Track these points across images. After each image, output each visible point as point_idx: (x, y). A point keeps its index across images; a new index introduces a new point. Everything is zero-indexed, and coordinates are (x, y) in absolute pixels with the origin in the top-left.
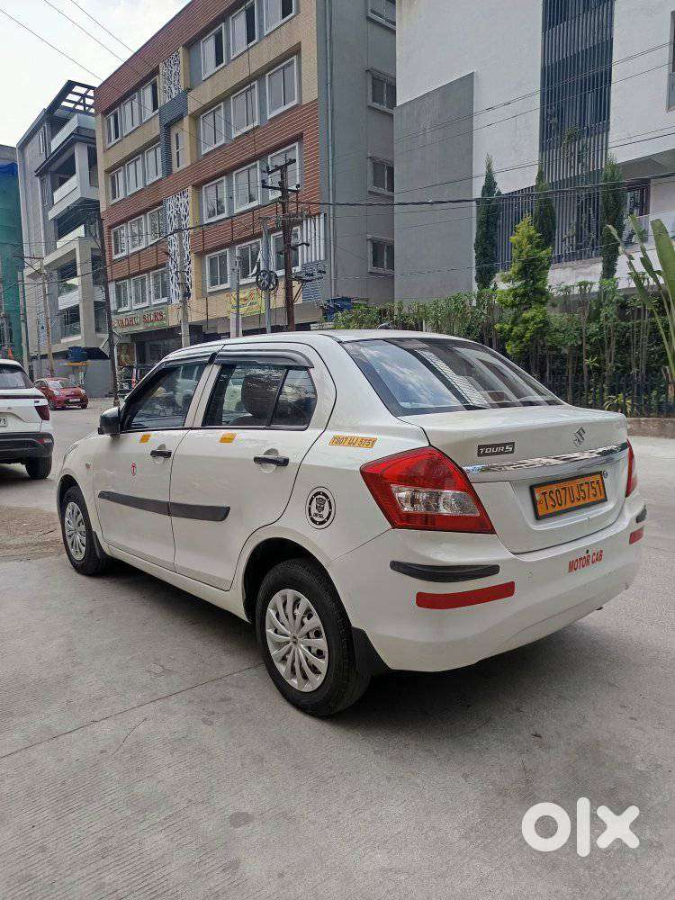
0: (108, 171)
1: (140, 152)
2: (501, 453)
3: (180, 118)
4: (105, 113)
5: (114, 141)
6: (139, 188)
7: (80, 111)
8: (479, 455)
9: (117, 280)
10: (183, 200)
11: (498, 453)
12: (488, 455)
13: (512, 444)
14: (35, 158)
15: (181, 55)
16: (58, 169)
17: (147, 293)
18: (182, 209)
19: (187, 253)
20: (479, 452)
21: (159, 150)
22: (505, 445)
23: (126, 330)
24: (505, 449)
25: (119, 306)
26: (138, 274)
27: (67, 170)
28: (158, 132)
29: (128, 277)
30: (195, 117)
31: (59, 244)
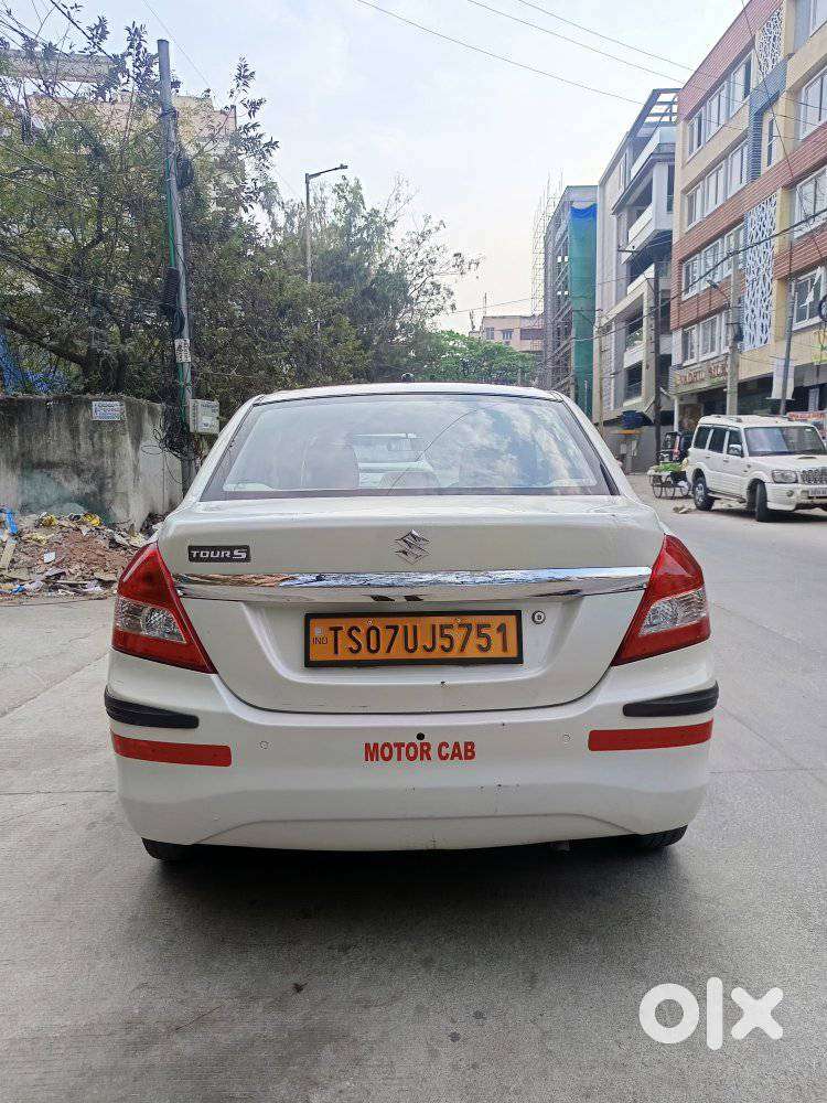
0: (685, 191)
1: (724, 157)
2: (225, 559)
3: (776, 98)
4: (689, 118)
5: (696, 150)
6: (719, 204)
7: (665, 124)
8: (191, 559)
9: (684, 327)
10: (770, 209)
11: (220, 560)
12: (202, 560)
13: (246, 548)
14: (615, 192)
15: (784, 12)
16: (636, 200)
17: (717, 338)
18: (768, 222)
19: (768, 280)
20: (190, 555)
21: (745, 149)
22: (231, 549)
23: (688, 389)
24: (232, 554)
25: (685, 358)
26: (709, 315)
27: (645, 199)
28: (745, 126)
29: (697, 321)
30: (795, 92)
31: (630, 288)
